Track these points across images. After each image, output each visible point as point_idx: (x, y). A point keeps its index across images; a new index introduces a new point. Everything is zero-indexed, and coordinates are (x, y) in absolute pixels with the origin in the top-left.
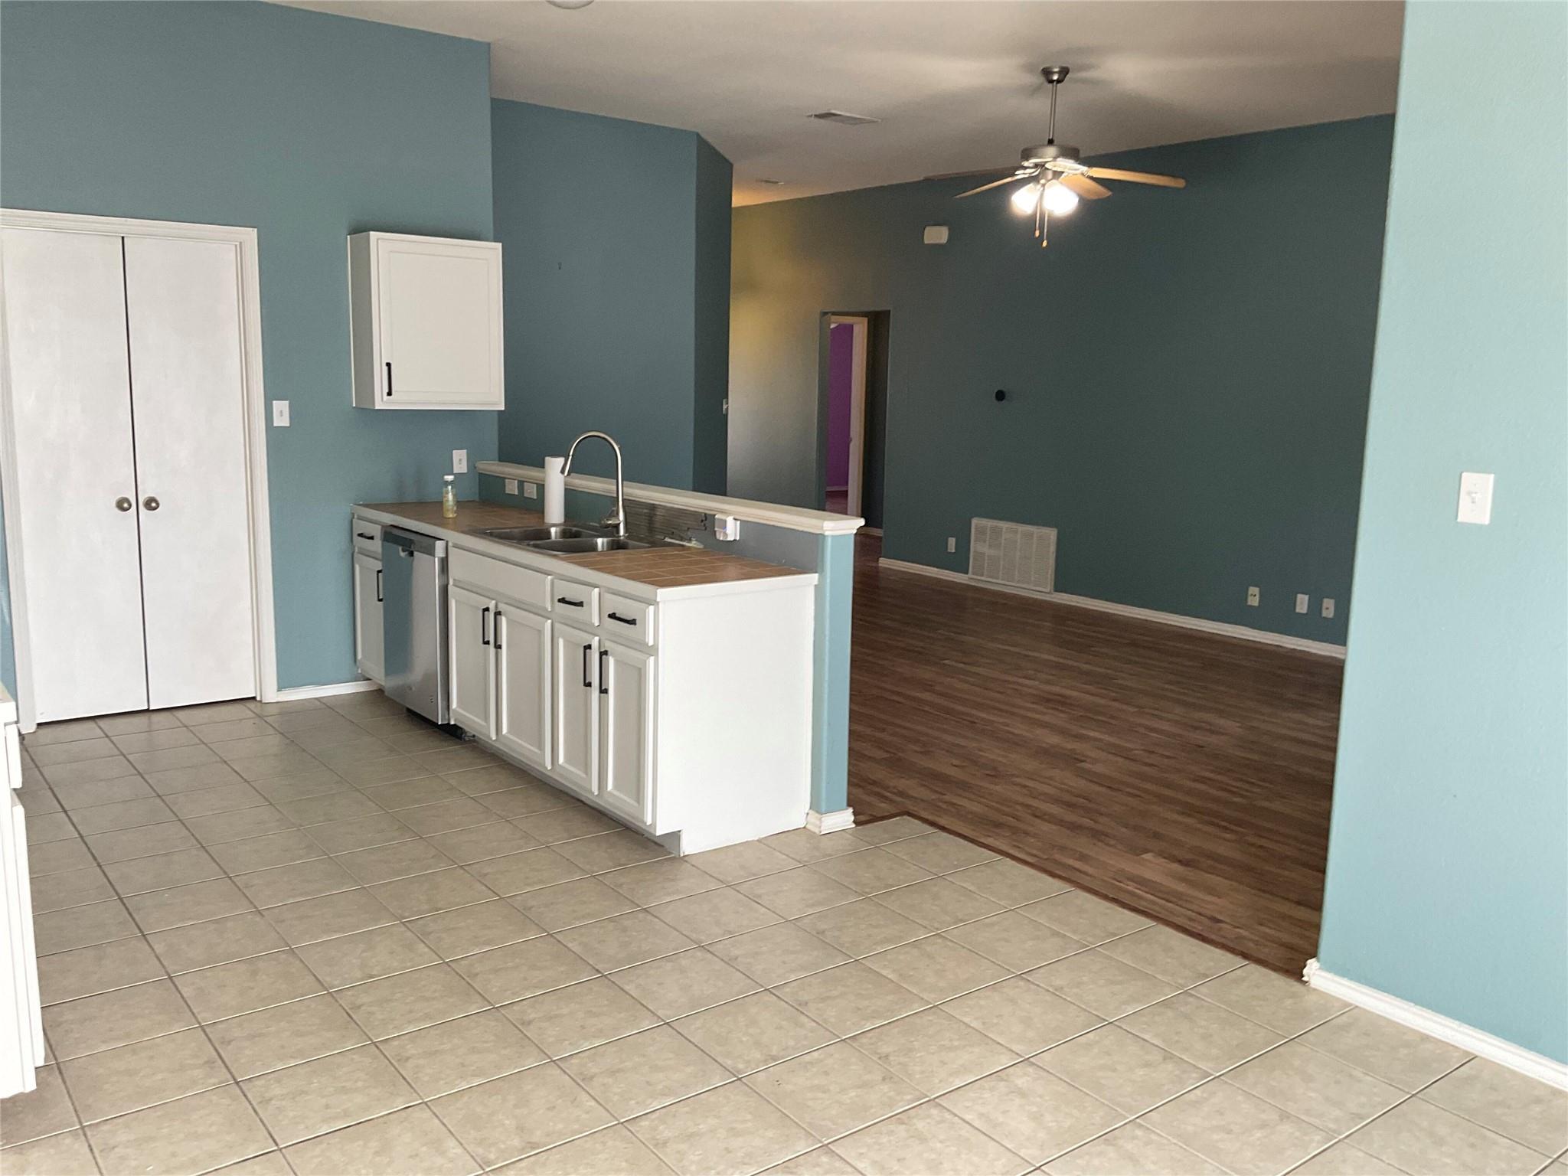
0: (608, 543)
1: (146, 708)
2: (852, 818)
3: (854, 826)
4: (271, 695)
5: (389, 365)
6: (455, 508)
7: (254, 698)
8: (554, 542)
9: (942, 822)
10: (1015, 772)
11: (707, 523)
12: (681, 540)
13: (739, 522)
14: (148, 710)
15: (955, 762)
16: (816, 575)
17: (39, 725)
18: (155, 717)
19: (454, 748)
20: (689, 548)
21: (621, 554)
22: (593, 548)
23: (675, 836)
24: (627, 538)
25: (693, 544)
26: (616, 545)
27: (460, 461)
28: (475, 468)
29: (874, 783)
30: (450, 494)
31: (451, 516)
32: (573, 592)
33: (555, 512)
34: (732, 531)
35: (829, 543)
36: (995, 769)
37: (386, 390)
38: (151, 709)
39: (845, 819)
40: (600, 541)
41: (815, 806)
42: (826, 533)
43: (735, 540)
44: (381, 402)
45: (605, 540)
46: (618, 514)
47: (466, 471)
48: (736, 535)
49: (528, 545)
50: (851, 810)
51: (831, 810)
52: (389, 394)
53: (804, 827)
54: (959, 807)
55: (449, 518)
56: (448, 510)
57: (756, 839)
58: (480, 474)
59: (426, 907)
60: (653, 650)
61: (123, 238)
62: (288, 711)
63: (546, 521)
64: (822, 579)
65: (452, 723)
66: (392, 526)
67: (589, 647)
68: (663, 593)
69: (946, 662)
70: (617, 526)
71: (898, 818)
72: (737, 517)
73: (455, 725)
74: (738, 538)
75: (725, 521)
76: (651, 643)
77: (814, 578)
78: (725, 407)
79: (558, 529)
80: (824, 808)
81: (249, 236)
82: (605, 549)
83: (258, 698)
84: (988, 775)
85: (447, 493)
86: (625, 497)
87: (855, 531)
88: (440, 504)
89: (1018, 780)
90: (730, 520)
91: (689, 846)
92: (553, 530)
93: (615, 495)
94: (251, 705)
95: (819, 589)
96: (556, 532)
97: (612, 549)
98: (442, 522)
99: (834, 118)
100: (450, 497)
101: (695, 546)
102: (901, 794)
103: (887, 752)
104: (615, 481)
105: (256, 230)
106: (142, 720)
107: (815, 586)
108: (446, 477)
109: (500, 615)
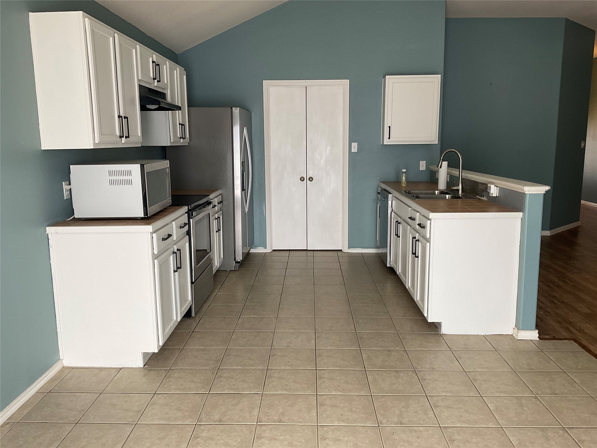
1: (306, 249)
2: (538, 335)
3: (538, 339)
4: (346, 250)
5: (389, 127)
6: (406, 183)
7: (341, 250)
11: (485, 188)
12: (481, 197)
13: (498, 188)
14: (307, 250)
17: (273, 250)
18: (309, 252)
20: (481, 200)
21: (456, 202)
23: (439, 324)
24: (462, 195)
25: (484, 198)
27: (423, 165)
29: (570, 323)
32: (414, 215)
33: (442, 185)
35: (527, 199)
38: (308, 249)
39: (534, 335)
41: (518, 325)
42: (526, 193)
44: (386, 142)
45: (450, 196)
46: (459, 185)
47: (425, 169)
48: (497, 194)
50: (537, 331)
52: (389, 138)
53: (512, 335)
55: (403, 186)
57: (483, 334)
58: (431, 171)
60: (428, 240)
61: (306, 87)
62: (349, 256)
64: (524, 215)
65: (392, 267)
66: (384, 189)
67: (415, 238)
68: (432, 215)
70: (458, 190)
71: (568, 341)
74: (498, 196)
75: (491, 187)
76: (428, 237)
77: (520, 214)
78: (583, 145)
80: (523, 328)
81: (347, 82)
83: (342, 251)
85: (403, 176)
86: (463, 177)
87: (545, 192)
90: (493, 186)
91: (445, 330)
92: (436, 192)
93: (458, 176)
94: (339, 253)
95: (523, 219)
96: (438, 193)
97: (454, 199)
100: (404, 178)
102: (581, 331)
104: (459, 169)
105: (349, 80)
106: (305, 252)
107: (521, 218)
108: (403, 170)
109: (400, 224)
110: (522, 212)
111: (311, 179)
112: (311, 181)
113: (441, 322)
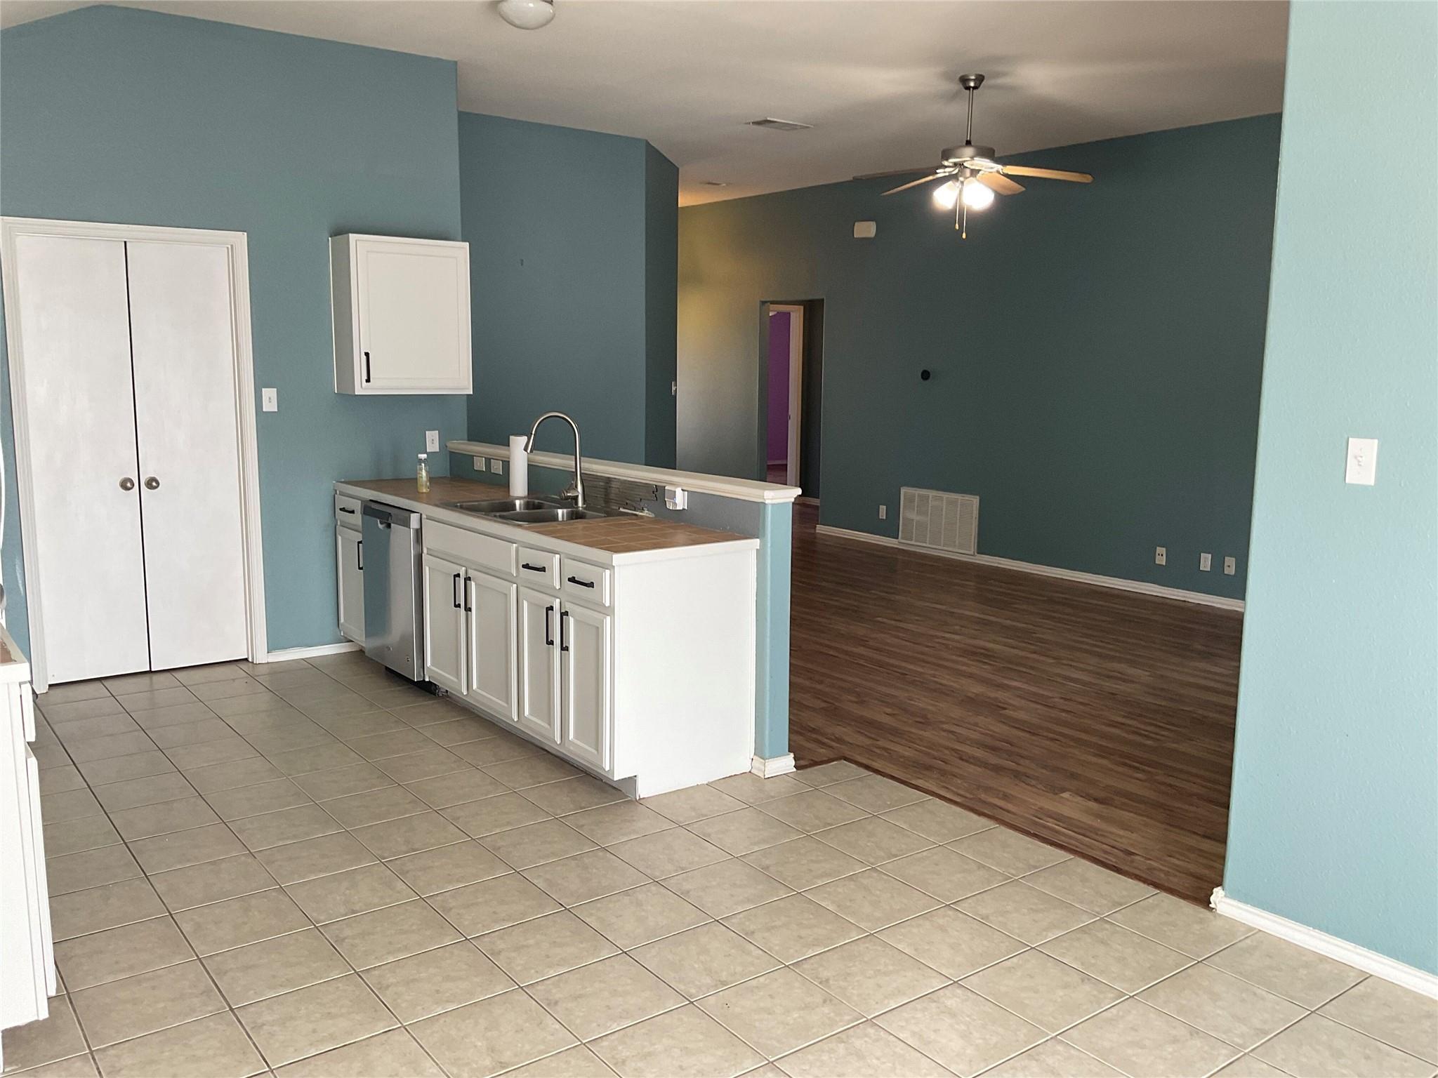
0: (567, 513)
1: (148, 669)
2: (793, 763)
3: (795, 770)
4: (262, 656)
5: (367, 354)
6: (428, 484)
7: (246, 660)
8: (518, 513)
9: (876, 765)
10: (944, 720)
11: (658, 494)
12: (635, 510)
13: (686, 493)
14: (150, 672)
15: (889, 710)
16: (758, 540)
17: (50, 686)
18: (156, 678)
19: (427, 703)
20: (642, 517)
21: (579, 524)
22: (555, 518)
23: (632, 781)
24: (585, 509)
25: (646, 513)
26: (575, 516)
27: (433, 441)
28: (446, 446)
29: (813, 730)
30: (424, 471)
31: (424, 491)
32: (536, 559)
33: (519, 486)
34: (680, 501)
35: (769, 510)
36: (925, 717)
37: (365, 377)
38: (153, 670)
39: (786, 763)
40: (560, 511)
41: (759, 752)
42: (767, 502)
43: (684, 509)
44: (361, 388)
45: (565, 510)
46: (576, 487)
47: (438, 450)
48: (684, 505)
49: (495, 516)
50: (792, 755)
51: (774, 755)
52: (368, 380)
53: (750, 772)
54: (891, 752)
55: (423, 493)
56: (422, 485)
57: (706, 782)
58: (452, 453)
59: (404, 848)
60: (610, 611)
61: (125, 242)
62: (277, 671)
63: (511, 494)
64: (763, 545)
65: (427, 680)
66: (371, 500)
67: (551, 608)
68: (618, 559)
69: (879, 619)
70: (576, 498)
71: (835, 762)
72: (684, 488)
73: (429, 682)
74: (686, 508)
75: (675, 492)
76: (607, 604)
77: (756, 543)
78: (673, 389)
79: (522, 501)
80: (767, 755)
81: (240, 240)
82: (565, 519)
83: (250, 660)
84: (917, 722)
85: (421, 470)
86: (582, 471)
87: (793, 500)
88: (414, 481)
89: (945, 726)
90: (679, 491)
91: (644, 790)
92: (518, 503)
93: (574, 470)
94: (244, 666)
95: (760, 554)
96: (520, 505)
97: (572, 519)
98: (416, 496)
99: (772, 124)
100: (424, 473)
101: (648, 515)
102: (839, 740)
103: (825, 701)
104: (574, 457)
105: (246, 234)
106: (145, 680)
107: (757, 550)
108: (420, 455)
109: (470, 580)
110: (758, 538)
111: (152, 483)
112: (156, 488)
113: (636, 776)
